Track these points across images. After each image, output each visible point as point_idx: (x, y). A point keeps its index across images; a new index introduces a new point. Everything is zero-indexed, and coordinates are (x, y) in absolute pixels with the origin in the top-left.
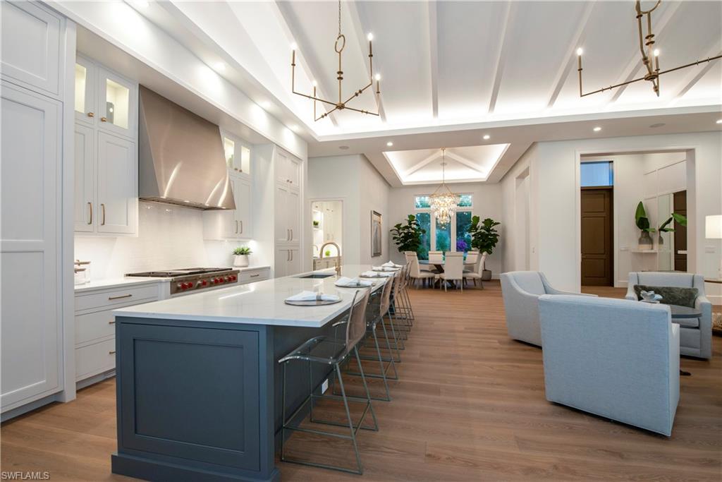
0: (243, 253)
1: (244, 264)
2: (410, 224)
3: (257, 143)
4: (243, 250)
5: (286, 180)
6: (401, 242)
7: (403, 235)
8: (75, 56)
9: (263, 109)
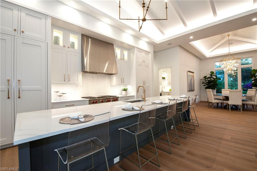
0: (125, 90)
1: (125, 94)
2: (211, 76)
3: (130, 48)
4: (125, 89)
5: (142, 61)
6: (206, 85)
7: (207, 81)
8: (51, 26)
9: (130, 34)
